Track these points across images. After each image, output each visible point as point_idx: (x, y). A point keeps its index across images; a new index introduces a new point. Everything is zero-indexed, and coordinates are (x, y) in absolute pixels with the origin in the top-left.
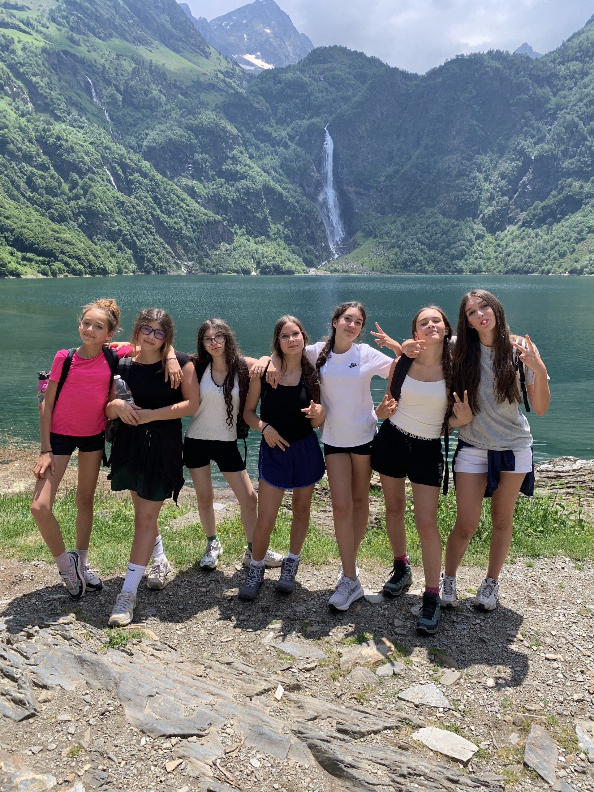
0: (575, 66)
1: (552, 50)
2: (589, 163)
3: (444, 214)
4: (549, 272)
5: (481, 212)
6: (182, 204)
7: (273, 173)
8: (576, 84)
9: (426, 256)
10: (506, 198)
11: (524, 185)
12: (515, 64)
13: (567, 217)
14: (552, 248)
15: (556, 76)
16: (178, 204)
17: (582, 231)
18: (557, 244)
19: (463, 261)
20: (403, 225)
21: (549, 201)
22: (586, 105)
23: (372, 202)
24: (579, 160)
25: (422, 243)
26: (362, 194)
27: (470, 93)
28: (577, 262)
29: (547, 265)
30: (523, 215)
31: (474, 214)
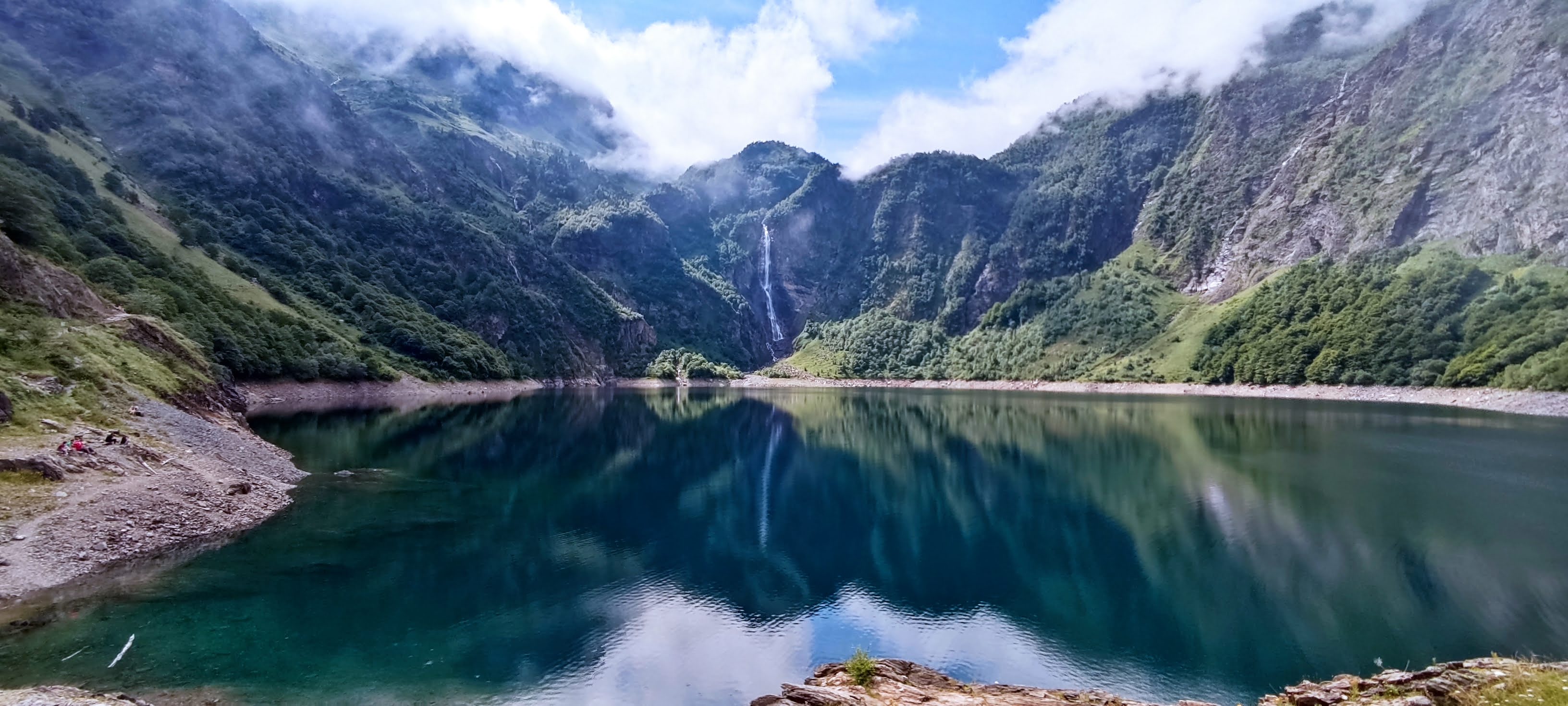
0: (1024, 167)
1: (1000, 152)
2: (1049, 263)
3: (897, 315)
6: (597, 300)
8: (1027, 184)
11: (982, 286)
12: (963, 164)
13: (1032, 319)
14: (1019, 353)
15: (1006, 176)
18: (1023, 349)
21: (1011, 302)
22: (1039, 205)
23: (815, 301)
24: (1039, 261)
25: (873, 347)
27: (919, 191)
30: (983, 318)
31: (930, 316)
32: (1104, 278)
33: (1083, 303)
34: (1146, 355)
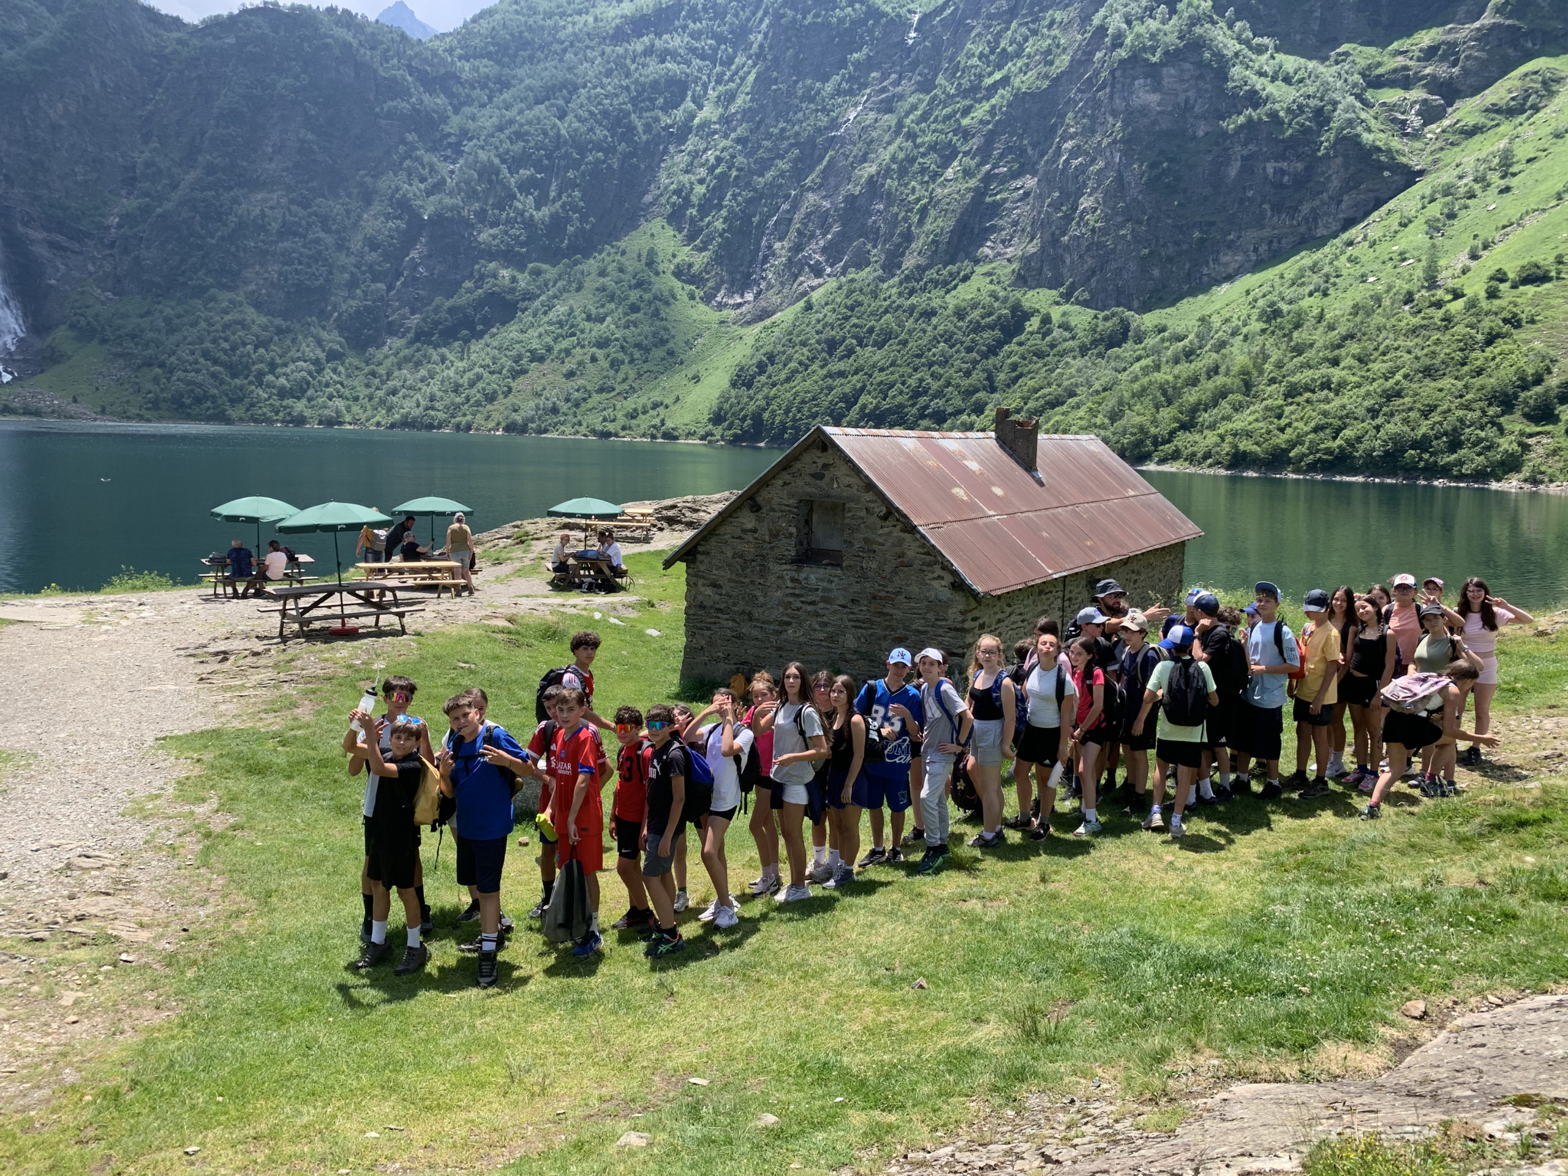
0: (486, 67)
2: (522, 238)
3: (258, 306)
4: (469, 427)
8: (490, 98)
10: (381, 286)
13: (494, 330)
14: (472, 384)
17: (520, 357)
19: (304, 401)
21: (462, 299)
22: (509, 138)
23: (91, 267)
24: (506, 233)
25: (216, 362)
26: (64, 249)
27: (297, 77)
28: (515, 411)
29: (465, 415)
30: (415, 322)
31: (322, 311)
32: (602, 273)
33: (572, 310)
34: (656, 397)
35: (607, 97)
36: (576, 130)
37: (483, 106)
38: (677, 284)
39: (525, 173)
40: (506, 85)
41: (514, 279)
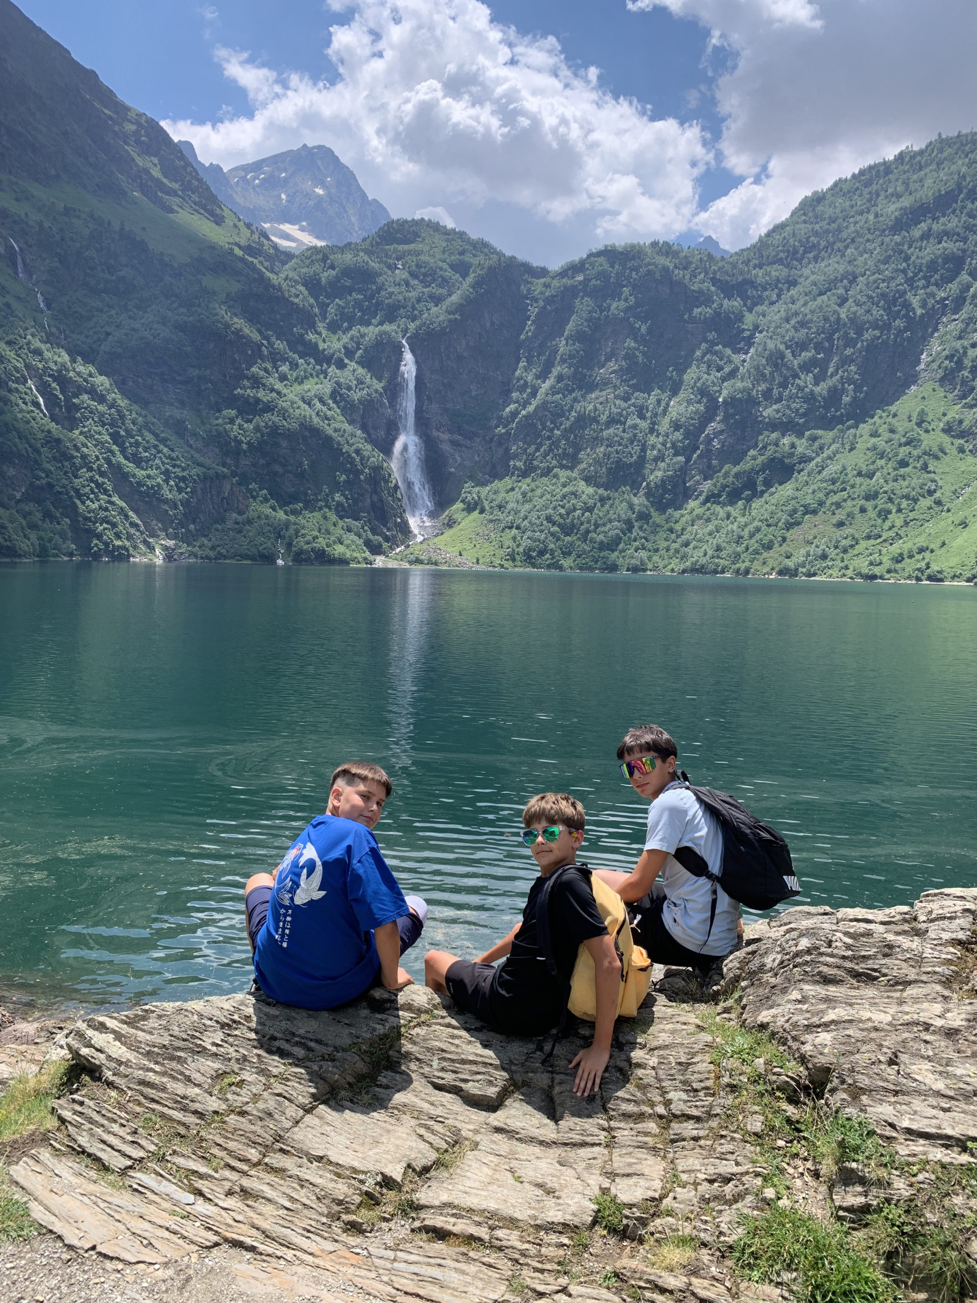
0: (777, 271)
1: (744, 247)
2: (802, 411)
3: (588, 480)
4: (747, 572)
5: (644, 480)
6: (161, 447)
7: (318, 405)
8: (779, 296)
9: (559, 543)
10: (681, 459)
11: (709, 441)
12: (691, 263)
13: (773, 489)
14: (752, 536)
15: (752, 283)
16: (155, 447)
17: (795, 511)
18: (758, 530)
19: (616, 553)
20: (524, 494)
21: (746, 465)
22: (795, 328)
23: (477, 458)
24: (789, 407)
25: (554, 524)
26: (460, 445)
27: (626, 300)
28: (788, 557)
29: (744, 562)
30: (707, 486)
31: (634, 482)
32: (875, 434)
33: (844, 468)
34: (921, 541)
35: (884, 281)
36: (855, 313)
37: (772, 303)
38: (946, 439)
39: (806, 355)
40: (793, 283)
41: (793, 446)
